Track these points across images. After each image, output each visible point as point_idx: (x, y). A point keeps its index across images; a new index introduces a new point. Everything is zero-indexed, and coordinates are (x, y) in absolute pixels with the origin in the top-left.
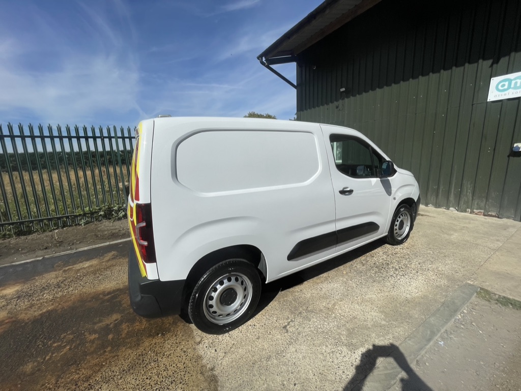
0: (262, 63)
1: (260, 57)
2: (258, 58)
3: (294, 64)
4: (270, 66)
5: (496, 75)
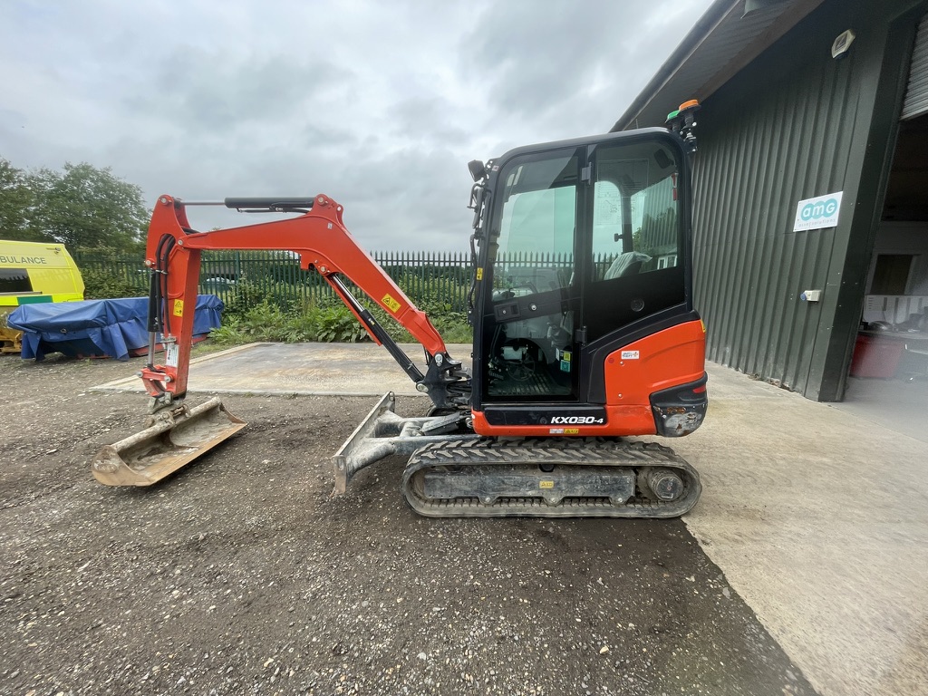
5: (803, 199)
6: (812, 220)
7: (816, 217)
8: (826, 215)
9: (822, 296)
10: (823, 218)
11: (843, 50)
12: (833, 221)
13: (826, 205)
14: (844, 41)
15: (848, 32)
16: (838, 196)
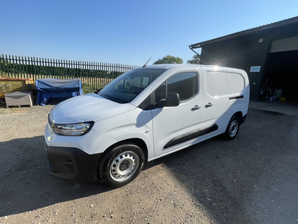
0: (190, 48)
1: (190, 46)
2: (189, 46)
3: (201, 49)
4: (193, 49)
5: (252, 66)
6: (254, 70)
7: (255, 70)
8: (257, 70)
9: (256, 84)
10: (256, 70)
11: (261, 41)
12: (259, 71)
13: (257, 68)
14: (261, 40)
15: (262, 39)
16: (260, 67)
